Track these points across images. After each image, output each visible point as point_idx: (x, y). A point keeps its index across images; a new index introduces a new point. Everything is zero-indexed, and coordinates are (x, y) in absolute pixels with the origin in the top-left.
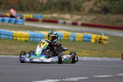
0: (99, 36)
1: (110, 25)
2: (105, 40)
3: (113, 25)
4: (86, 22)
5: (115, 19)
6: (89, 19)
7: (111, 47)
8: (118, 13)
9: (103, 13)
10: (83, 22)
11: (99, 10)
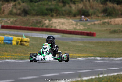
0: (21, 38)
1: (31, 27)
2: (26, 42)
3: (34, 27)
4: (6, 25)
5: (35, 21)
6: (9, 21)
7: (32, 48)
8: (37, 15)
9: (23, 15)
10: (3, 24)
11: (19, 12)
